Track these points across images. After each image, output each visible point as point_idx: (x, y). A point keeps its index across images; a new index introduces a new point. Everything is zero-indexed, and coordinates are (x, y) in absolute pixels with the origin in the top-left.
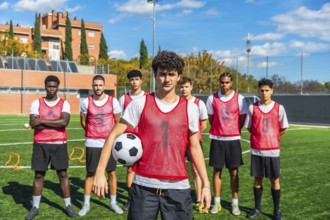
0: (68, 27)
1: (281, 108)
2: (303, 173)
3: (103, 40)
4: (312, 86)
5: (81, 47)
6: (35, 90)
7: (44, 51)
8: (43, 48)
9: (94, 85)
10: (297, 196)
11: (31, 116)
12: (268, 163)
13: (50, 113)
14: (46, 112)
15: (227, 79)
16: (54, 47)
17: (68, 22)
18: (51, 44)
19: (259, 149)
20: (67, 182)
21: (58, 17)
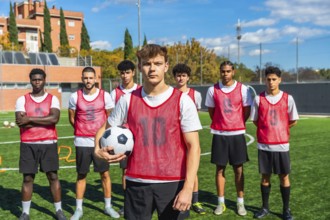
0: (47, 16)
1: (290, 98)
2: (307, 167)
3: (84, 29)
4: (307, 73)
5: (61, 38)
6: (13, 84)
7: (21, 43)
8: (20, 40)
9: (84, 78)
10: (305, 192)
11: (17, 113)
12: (277, 158)
13: (38, 110)
14: (33, 108)
15: (228, 67)
16: (32, 38)
17: (46, 11)
18: (28, 35)
19: (267, 143)
20: (57, 185)
21: (35, 6)
